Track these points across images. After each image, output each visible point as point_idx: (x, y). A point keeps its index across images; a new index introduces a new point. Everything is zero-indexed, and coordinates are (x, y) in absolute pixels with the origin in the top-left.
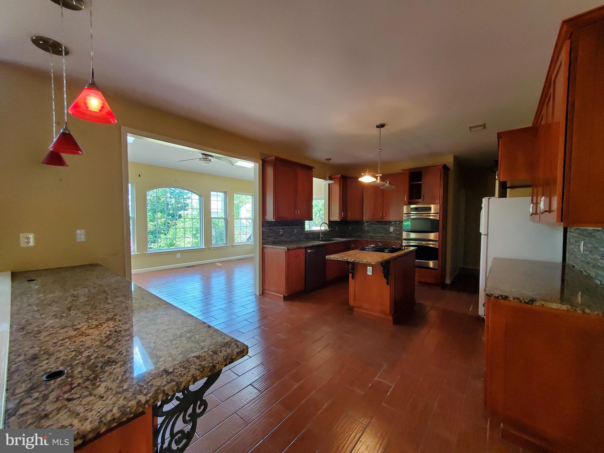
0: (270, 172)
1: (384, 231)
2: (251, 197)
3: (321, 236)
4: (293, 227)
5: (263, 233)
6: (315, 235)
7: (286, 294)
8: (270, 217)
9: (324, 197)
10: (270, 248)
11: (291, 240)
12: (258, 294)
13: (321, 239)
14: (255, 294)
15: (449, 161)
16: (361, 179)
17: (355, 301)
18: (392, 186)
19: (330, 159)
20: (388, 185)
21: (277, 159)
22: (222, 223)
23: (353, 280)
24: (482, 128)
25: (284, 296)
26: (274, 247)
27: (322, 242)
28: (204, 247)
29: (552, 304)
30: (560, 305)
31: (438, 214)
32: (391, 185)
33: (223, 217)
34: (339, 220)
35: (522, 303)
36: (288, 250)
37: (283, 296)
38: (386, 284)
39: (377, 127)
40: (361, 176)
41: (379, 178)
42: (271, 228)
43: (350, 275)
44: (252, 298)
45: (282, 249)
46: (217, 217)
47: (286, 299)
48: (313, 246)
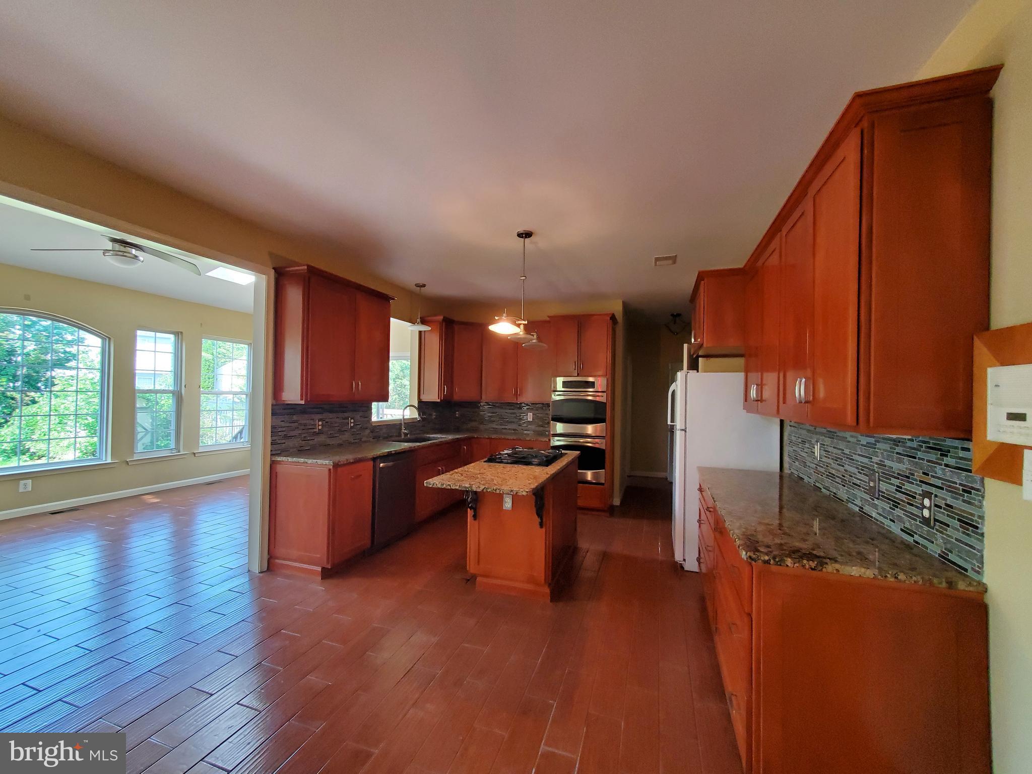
0: (295, 297)
1: (517, 420)
2: (246, 346)
3: (403, 431)
4: (346, 415)
5: (274, 430)
6: (392, 430)
7: (328, 563)
8: (293, 393)
9: (409, 355)
10: (290, 464)
11: (341, 442)
12: (256, 569)
13: (403, 437)
14: (249, 571)
15: (617, 308)
16: (492, 328)
17: (478, 564)
18: (542, 344)
19: (424, 286)
20: (535, 341)
21: (313, 271)
22: (167, 402)
23: (476, 522)
24: (670, 262)
25: (323, 568)
26: (302, 460)
27: (406, 445)
28: (109, 461)
29: (852, 568)
30: (863, 570)
31: (605, 394)
32: (539, 342)
33: (171, 388)
34: (439, 401)
35: (805, 569)
36: (336, 466)
37: (319, 569)
38: (539, 526)
39: (520, 235)
40: (493, 322)
41: (522, 326)
42: (295, 418)
43: (470, 513)
44: (242, 581)
45: (321, 464)
46: (152, 388)
47: (327, 574)
48: (390, 455)
